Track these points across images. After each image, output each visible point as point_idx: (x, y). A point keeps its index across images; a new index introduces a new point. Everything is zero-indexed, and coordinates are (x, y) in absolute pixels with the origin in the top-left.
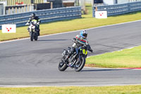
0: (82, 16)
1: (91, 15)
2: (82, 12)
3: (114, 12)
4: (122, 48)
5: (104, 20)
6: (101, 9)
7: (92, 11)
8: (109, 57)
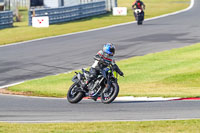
0: (14, 24)
1: (27, 23)
2: (14, 18)
3: (59, 18)
4: (70, 69)
5: (44, 29)
6: (40, 13)
7: (27, 17)
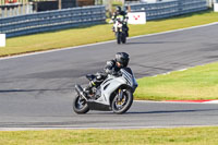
0: (107, 20)
2: (107, 14)
4: (169, 70)
6: (136, 9)
8: (150, 84)
